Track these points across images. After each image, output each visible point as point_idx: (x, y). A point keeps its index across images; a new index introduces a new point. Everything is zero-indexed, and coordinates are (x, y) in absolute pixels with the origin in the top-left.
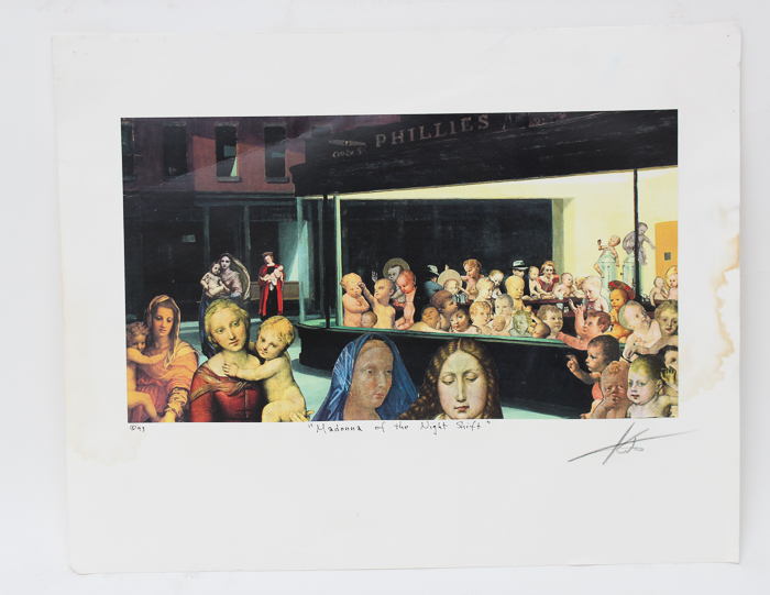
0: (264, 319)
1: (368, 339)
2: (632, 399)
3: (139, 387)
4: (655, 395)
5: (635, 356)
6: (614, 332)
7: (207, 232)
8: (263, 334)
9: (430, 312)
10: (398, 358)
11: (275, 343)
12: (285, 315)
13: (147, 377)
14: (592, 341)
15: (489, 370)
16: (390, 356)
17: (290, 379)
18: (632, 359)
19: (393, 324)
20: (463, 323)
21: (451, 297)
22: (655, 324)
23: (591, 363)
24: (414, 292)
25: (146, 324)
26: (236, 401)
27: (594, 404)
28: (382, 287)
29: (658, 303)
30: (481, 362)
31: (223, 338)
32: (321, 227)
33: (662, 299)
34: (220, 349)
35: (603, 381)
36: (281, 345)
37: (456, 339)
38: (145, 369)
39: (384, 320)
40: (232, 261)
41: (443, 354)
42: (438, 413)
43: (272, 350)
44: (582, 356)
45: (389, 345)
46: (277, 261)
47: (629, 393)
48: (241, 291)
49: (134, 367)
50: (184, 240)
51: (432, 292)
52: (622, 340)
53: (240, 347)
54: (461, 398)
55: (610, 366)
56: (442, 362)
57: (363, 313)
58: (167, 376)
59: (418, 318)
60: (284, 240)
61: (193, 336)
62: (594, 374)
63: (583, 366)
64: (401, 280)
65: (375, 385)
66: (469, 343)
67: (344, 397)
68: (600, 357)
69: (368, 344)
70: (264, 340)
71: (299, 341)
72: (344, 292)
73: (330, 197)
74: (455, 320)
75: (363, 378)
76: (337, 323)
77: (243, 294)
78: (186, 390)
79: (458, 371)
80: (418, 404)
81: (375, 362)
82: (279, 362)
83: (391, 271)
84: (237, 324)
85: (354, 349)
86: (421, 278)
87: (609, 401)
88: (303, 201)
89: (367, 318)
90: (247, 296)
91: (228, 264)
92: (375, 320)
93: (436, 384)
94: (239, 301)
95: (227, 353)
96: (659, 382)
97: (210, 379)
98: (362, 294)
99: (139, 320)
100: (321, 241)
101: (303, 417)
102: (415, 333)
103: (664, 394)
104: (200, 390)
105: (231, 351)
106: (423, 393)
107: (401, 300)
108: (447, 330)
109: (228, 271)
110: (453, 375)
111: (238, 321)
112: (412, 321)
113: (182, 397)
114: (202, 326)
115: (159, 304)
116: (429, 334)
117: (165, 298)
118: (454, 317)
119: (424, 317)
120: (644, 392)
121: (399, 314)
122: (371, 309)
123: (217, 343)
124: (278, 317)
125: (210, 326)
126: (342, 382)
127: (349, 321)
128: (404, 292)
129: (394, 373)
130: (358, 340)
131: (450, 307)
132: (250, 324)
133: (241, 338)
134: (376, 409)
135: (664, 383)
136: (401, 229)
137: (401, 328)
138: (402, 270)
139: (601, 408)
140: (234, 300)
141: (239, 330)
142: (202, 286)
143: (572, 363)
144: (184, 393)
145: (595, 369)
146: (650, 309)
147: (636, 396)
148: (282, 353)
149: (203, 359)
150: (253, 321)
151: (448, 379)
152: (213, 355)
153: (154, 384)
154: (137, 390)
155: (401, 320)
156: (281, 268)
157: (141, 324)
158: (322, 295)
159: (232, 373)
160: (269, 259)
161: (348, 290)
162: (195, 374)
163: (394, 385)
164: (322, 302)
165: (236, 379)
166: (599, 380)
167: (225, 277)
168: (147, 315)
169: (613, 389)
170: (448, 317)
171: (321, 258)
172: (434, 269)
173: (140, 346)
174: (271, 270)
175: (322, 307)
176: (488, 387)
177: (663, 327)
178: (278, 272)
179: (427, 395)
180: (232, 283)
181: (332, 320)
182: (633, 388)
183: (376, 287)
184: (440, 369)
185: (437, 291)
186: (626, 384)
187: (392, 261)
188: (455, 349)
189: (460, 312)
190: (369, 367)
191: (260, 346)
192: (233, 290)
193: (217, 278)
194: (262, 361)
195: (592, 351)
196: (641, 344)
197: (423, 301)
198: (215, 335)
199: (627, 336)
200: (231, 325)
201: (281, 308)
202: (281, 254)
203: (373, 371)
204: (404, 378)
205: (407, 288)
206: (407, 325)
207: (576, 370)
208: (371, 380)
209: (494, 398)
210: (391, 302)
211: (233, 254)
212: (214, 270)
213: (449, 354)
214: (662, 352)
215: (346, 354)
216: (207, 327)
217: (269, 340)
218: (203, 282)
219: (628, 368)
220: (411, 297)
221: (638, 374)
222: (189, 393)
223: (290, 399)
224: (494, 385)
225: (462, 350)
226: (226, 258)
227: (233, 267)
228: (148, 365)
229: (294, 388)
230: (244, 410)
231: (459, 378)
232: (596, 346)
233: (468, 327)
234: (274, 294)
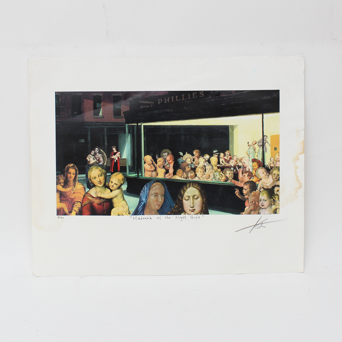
0: (112, 174)
1: (155, 182)
2: (261, 206)
3: (61, 201)
4: (271, 205)
5: (262, 189)
6: (254, 179)
7: (89, 138)
8: (112, 180)
9: (179, 171)
10: (167, 189)
11: (117, 183)
12: (121, 172)
13: (65, 197)
14: (245, 183)
15: (203, 195)
16: (163, 189)
17: (122, 198)
18: (261, 191)
19: (165, 176)
20: (193, 176)
21: (188, 165)
22: (270, 176)
23: (245, 192)
24: (173, 163)
25: (64, 175)
26: (100, 207)
27: (246, 209)
28: (160, 161)
29: (272, 168)
30: (200, 191)
31: (96, 181)
32: (135, 137)
33: (273, 166)
34: (94, 186)
35: (249, 199)
36: (119, 184)
37: (190, 182)
38: (64, 194)
39: (161, 174)
40: (99, 150)
41: (185, 188)
42: (183, 212)
43: (115, 186)
44: (241, 189)
45: (163, 184)
46: (118, 150)
47: (260, 204)
48: (103, 162)
49: (59, 193)
50: (80, 141)
51: (180, 163)
52: (257, 183)
53: (102, 185)
54: (192, 206)
55: (252, 193)
56: (184, 191)
57: (152, 171)
58: (72, 197)
59: (175, 173)
60: (120, 141)
61: (83, 180)
62: (246, 196)
63: (241, 193)
64: (168, 158)
65: (157, 201)
66: (196, 184)
67: (144, 205)
68: (248, 189)
69: (154, 184)
70: (112, 182)
71: (126, 183)
72: (145, 163)
73: (139, 124)
74: (190, 175)
75: (152, 198)
76: (142, 175)
77: (104, 163)
78: (80, 202)
79: (191, 195)
80: (174, 209)
81: (157, 191)
82: (118, 191)
83: (164, 154)
84: (101, 176)
85: (148, 186)
86: (176, 157)
87: (252, 207)
88: (128, 126)
89: (154, 173)
90: (105, 164)
91: (98, 151)
92: (157, 174)
93: (182, 200)
94: (102, 166)
95: (97, 187)
96: (272, 200)
97: (90, 198)
98: (152, 164)
99: (62, 173)
100: (136, 142)
101: (128, 214)
102: (174, 180)
103: (274, 204)
104: (86, 202)
105: (99, 187)
106: (176, 204)
107: (168, 166)
108: (187, 178)
109: (98, 154)
110: (189, 197)
111: (102, 174)
112: (172, 175)
113: (79, 205)
114: (87, 176)
115: (70, 167)
116: (179, 180)
117: (72, 165)
118: (189, 173)
119: (177, 173)
120: (266, 204)
121: (167, 172)
122: (155, 170)
123: (93, 183)
124: (118, 173)
125: (90, 176)
126: (144, 199)
127: (147, 175)
128: (169, 163)
129: (165, 196)
130: (150, 182)
131: (188, 169)
132: (107, 176)
133: (103, 182)
134: (158, 211)
135: (274, 200)
136: (168, 137)
137: (168, 177)
138: (168, 154)
139: (249, 210)
140: (100, 166)
141: (102, 178)
142: (87, 160)
143: (237, 192)
144: (79, 204)
145: (246, 195)
146: (268, 170)
147: (263, 206)
148: (119, 188)
149: (87, 190)
150: (108, 174)
151: (187, 198)
152: (91, 188)
153: (68, 200)
154: (60, 202)
155: (168, 174)
156: (119, 153)
157: (62, 175)
158: (136, 164)
159: (99, 196)
160: (114, 149)
161: (146, 162)
162: (84, 196)
163: (165, 201)
164: (136, 167)
165: (101, 198)
166: (248, 199)
167: (97, 157)
168: (65, 172)
169: (254, 202)
170: (187, 173)
171: (135, 149)
172: (181, 154)
173: (62, 184)
174: (115, 154)
175: (136, 169)
176: (203, 202)
177: (274, 178)
178: (118, 155)
179: (178, 205)
180: (99, 159)
181: (140, 174)
182: (261, 202)
183: (158, 161)
184: (184, 194)
185: (183, 162)
186: (259, 200)
187: (164, 150)
188: (190, 186)
189: (192, 171)
190: (155, 193)
191: (111, 184)
192: (100, 162)
193: (93, 157)
194: (111, 191)
195: (245, 187)
196: (265, 184)
197: (177, 167)
198: (92, 180)
199: (259, 181)
200: (99, 176)
201: (119, 169)
202: (119, 147)
203: (156, 195)
204: (169, 198)
205: (170, 161)
206: (170, 176)
207: (239, 195)
208: (155, 199)
209: (205, 206)
210: (164, 167)
211: (100, 147)
212: (92, 154)
213: (187, 188)
214: (273, 187)
215: (145, 188)
216: (89, 177)
217: (114, 182)
218: (87, 158)
219: (259, 194)
220: (172, 165)
221: (264, 196)
222: (82, 203)
223: (123, 206)
224: (205, 201)
225: (193, 186)
226: (97, 149)
227: (100, 152)
228: (65, 192)
229: (124, 202)
230: (104, 211)
231: (191, 198)
232: (247, 185)
233: (195, 177)
234: (116, 164)
